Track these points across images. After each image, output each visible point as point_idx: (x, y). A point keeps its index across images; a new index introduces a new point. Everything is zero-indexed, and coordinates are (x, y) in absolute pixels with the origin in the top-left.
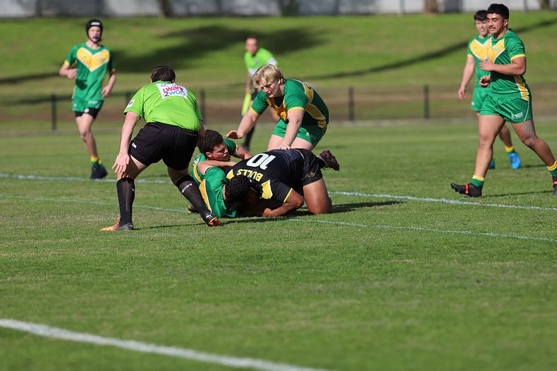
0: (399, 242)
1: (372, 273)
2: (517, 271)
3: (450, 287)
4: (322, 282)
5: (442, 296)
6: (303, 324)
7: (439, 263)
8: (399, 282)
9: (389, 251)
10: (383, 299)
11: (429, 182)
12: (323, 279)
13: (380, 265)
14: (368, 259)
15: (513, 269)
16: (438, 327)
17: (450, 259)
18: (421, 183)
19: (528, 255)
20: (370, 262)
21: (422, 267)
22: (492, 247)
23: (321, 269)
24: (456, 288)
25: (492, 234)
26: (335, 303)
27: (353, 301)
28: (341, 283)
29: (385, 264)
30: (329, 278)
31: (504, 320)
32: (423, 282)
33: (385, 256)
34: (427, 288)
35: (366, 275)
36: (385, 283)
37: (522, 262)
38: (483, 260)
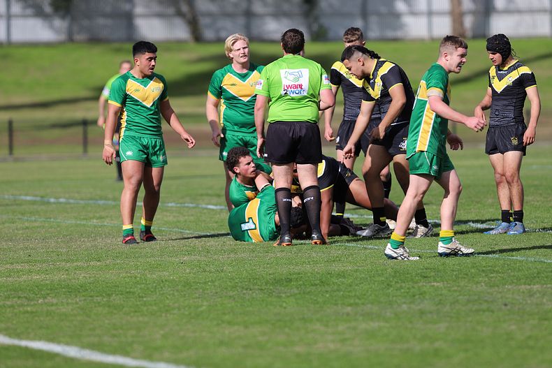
0: (426, 265)
1: (400, 296)
2: (544, 295)
3: (477, 311)
4: (350, 305)
5: (470, 319)
6: (332, 346)
7: (467, 286)
8: (427, 305)
9: (417, 275)
10: (411, 322)
12: (352, 301)
13: (408, 288)
14: (396, 282)
15: (540, 292)
16: (466, 350)
17: (477, 282)
20: (398, 285)
21: (449, 291)
22: (519, 270)
23: (349, 292)
24: (484, 311)
26: (363, 326)
27: (382, 324)
28: (369, 306)
29: (413, 287)
30: (357, 301)
31: (531, 343)
32: (451, 305)
33: (412, 280)
34: (454, 311)
35: (394, 298)
36: (413, 306)
37: (549, 285)
38: (510, 284)
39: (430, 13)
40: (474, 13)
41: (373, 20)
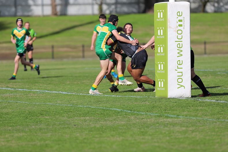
0: (42, 109)
1: (31, 122)
2: (90, 121)
3: (63, 128)
4: (11, 126)
5: (60, 131)
6: (3, 144)
7: (59, 118)
8: (43, 126)
9: (38, 113)
10: (36, 133)
11: (54, 85)
12: (11, 125)
13: (35, 119)
14: (30, 117)
15: (89, 120)
16: (59, 144)
17: (63, 116)
18: (51, 85)
19: (95, 114)
20: (31, 118)
21: (52, 120)
22: (80, 111)
23: (10, 121)
24: (66, 128)
25: (80, 106)
26: (16, 135)
27: (24, 134)
28: (19, 126)
29: (37, 119)
30: (13, 124)
31: (85, 141)
32: (52, 126)
33: (37, 115)
34: (54, 128)
35: (29, 123)
36: (37, 126)
37: (93, 117)
38: (77, 117)
39: (43, 5)
40: (61, 5)
41: (19, 8)
